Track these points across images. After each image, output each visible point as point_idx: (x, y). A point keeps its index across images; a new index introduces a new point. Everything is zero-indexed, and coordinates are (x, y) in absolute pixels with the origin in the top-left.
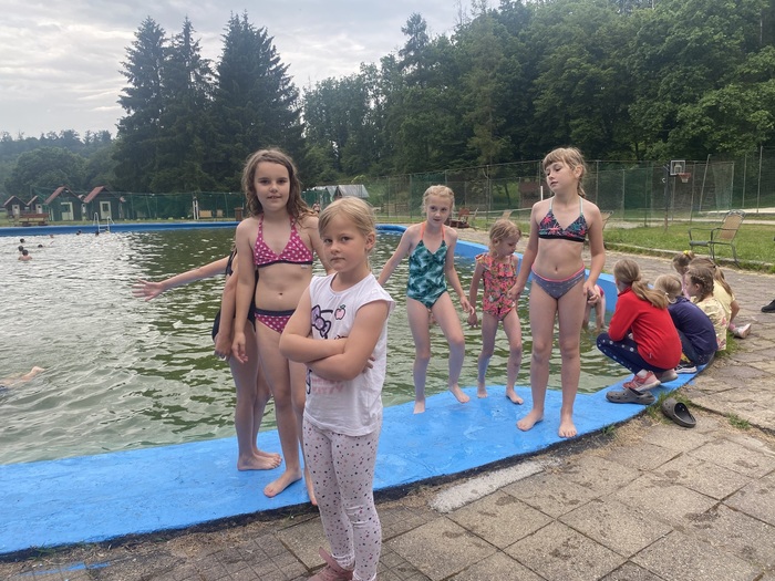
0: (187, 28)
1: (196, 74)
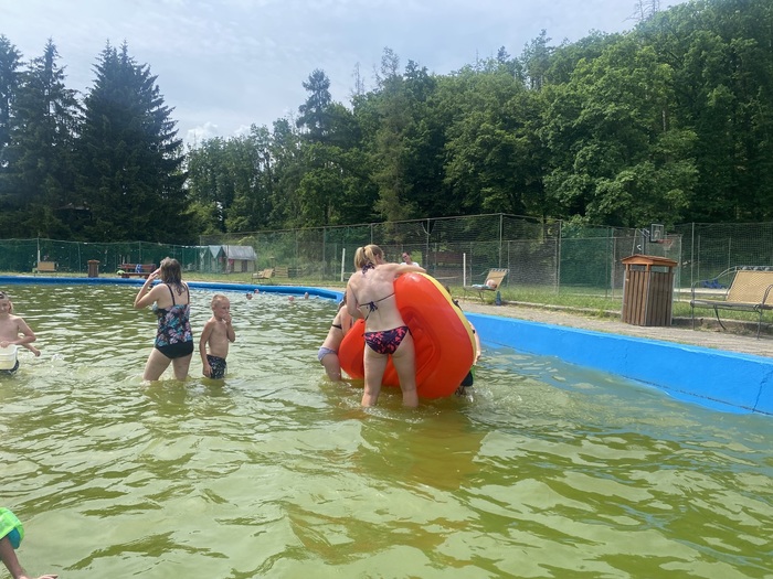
0: (50, 52)
1: (57, 105)
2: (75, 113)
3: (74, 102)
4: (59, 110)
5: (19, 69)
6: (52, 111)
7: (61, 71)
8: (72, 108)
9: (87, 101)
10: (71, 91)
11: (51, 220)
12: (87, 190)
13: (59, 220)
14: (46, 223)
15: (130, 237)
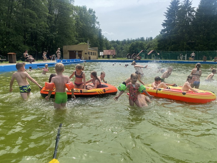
1: (189, 12)
2: (194, 14)
3: (194, 11)
4: (190, 14)
5: (179, 5)
6: (187, 15)
7: (191, 3)
8: (193, 13)
9: (198, 10)
10: (193, 8)
11: (186, 46)
12: (196, 36)
13: (188, 46)
14: (185, 47)
15: (209, 49)
